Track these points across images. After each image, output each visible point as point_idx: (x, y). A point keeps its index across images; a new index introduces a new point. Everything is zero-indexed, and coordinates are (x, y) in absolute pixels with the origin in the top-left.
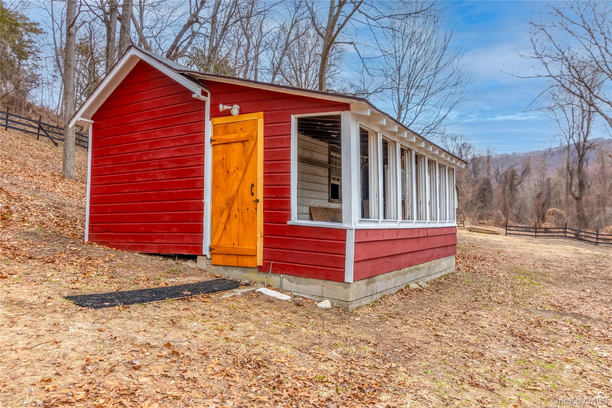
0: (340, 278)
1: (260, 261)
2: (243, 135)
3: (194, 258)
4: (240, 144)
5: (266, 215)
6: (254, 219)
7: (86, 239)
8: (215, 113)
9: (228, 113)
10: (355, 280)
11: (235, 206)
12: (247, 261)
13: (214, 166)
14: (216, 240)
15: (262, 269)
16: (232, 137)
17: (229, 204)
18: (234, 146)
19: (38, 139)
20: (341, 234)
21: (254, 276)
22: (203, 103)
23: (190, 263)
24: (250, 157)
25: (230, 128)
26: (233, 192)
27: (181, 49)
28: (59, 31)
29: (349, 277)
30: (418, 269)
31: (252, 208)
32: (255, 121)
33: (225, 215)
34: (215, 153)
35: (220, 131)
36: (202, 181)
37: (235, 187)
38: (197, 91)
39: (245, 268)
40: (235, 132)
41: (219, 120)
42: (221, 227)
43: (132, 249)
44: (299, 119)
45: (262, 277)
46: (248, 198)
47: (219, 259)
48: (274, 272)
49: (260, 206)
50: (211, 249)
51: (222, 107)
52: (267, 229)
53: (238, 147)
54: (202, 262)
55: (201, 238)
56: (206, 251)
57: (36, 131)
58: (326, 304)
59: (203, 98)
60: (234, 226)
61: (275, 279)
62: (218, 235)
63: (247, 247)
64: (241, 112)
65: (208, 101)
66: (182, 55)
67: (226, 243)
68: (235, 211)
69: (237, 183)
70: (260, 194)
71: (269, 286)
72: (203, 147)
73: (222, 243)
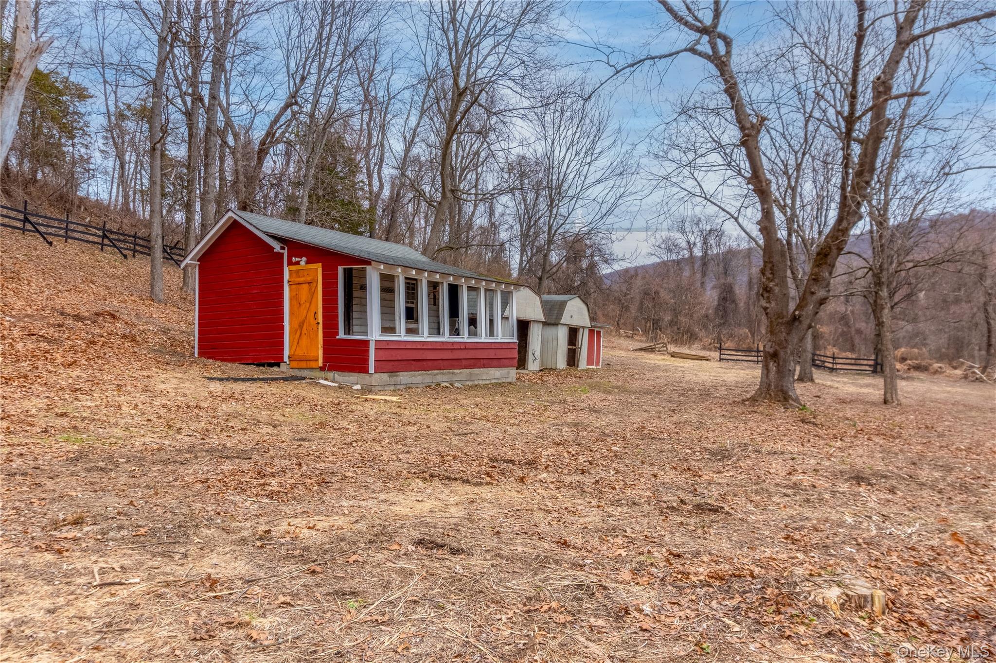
0: (365, 370)
1: (320, 363)
2: (309, 279)
3: (278, 365)
4: (307, 285)
5: (324, 332)
6: (317, 335)
7: (196, 355)
8: (290, 263)
9: (298, 263)
10: (375, 372)
11: (305, 327)
12: (313, 364)
13: (291, 299)
14: (293, 351)
15: (322, 369)
16: (302, 279)
17: (301, 325)
18: (304, 286)
19: (102, 250)
20: (366, 343)
21: (317, 373)
22: (283, 254)
23: (276, 369)
24: (313, 294)
25: (301, 273)
26: (303, 317)
27: (277, 135)
28: (113, 95)
29: (372, 370)
30: (453, 373)
31: (315, 328)
32: (317, 269)
33: (298, 334)
34: (291, 290)
35: (294, 275)
36: (283, 310)
37: (305, 314)
38: (277, 247)
39: (312, 369)
40: (304, 276)
41: (293, 268)
42: (296, 341)
43: (233, 361)
44: (345, 269)
45: (322, 374)
46: (313, 322)
47: (294, 364)
48: (330, 370)
49: (321, 326)
50: (289, 357)
51: (294, 259)
52: (325, 342)
53: (306, 286)
54: (284, 368)
55: (283, 349)
56: (286, 359)
57: (99, 240)
58: (358, 387)
59: (282, 251)
60: (304, 341)
61: (330, 375)
62: (294, 347)
63: (312, 354)
64: (307, 263)
65: (285, 252)
66: (278, 141)
67: (299, 353)
68: (304, 331)
69: (305, 311)
70: (320, 319)
71: (326, 379)
72: (283, 286)
73: (296, 353)
